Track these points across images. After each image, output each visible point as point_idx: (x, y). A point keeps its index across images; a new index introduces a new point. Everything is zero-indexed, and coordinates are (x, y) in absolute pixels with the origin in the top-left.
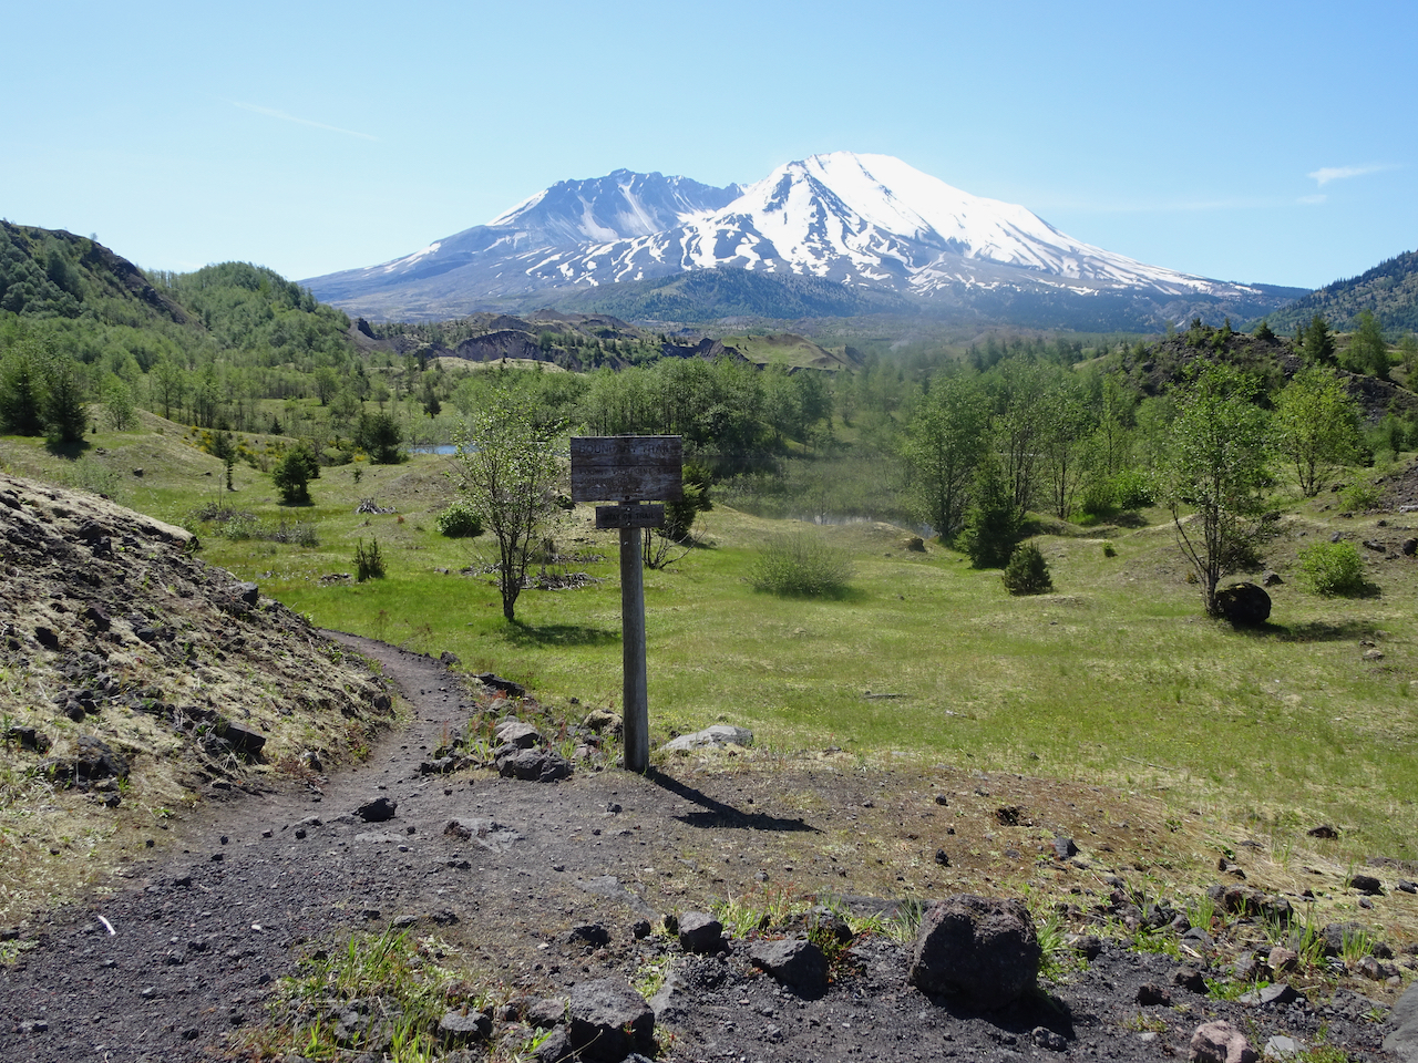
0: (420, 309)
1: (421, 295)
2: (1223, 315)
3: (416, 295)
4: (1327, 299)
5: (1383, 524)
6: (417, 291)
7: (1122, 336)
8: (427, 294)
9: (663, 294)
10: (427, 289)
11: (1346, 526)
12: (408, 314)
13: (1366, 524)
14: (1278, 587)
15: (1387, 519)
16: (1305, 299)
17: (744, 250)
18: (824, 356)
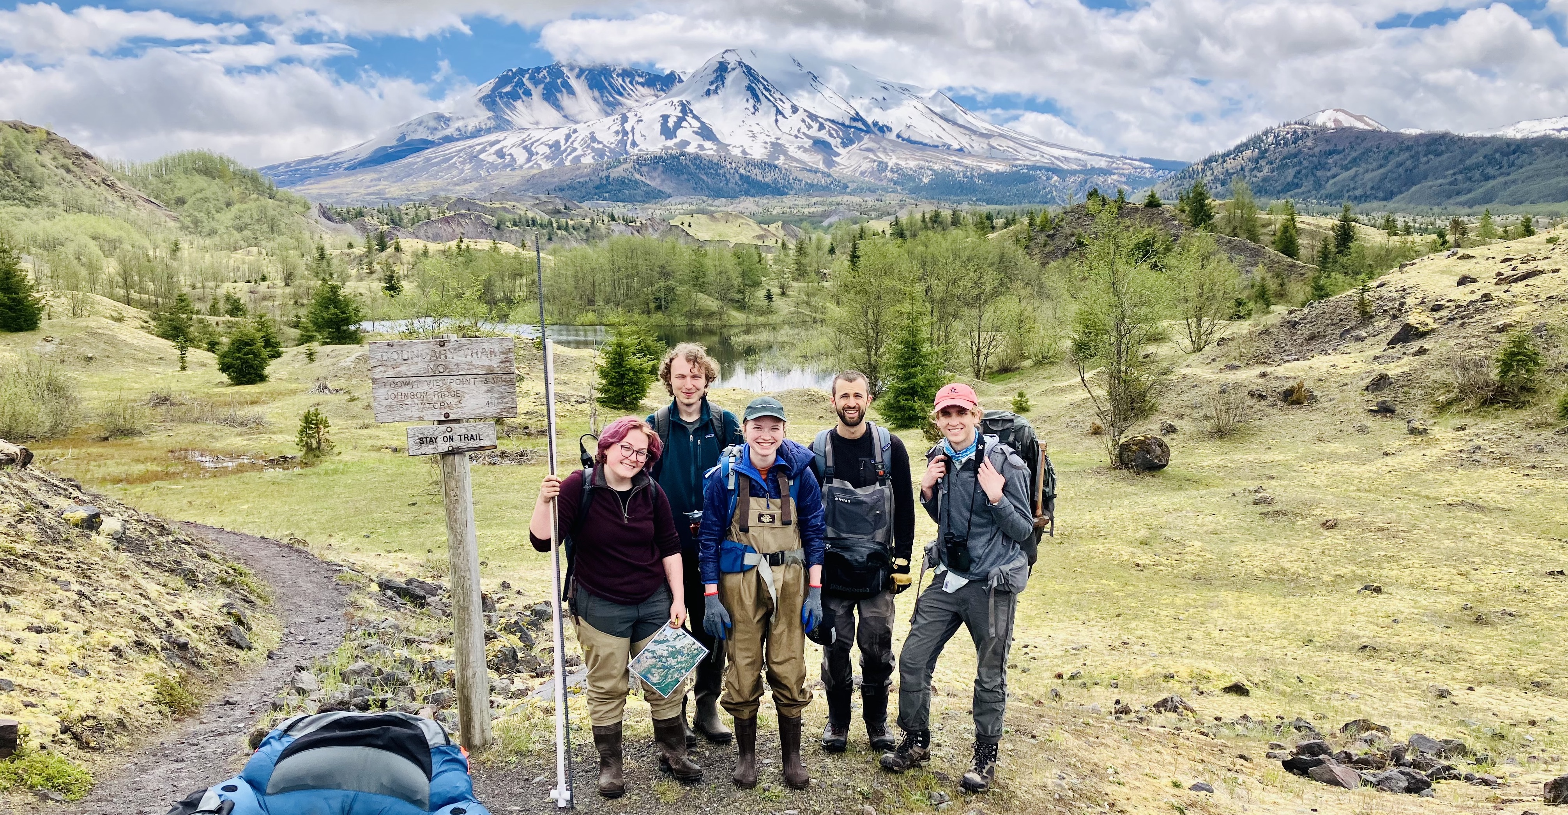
0: (379, 193)
1: (379, 180)
2: (1115, 186)
3: (375, 180)
4: (1203, 171)
5: (1263, 375)
6: (376, 176)
7: (1026, 206)
8: (385, 178)
9: (612, 176)
10: (385, 174)
11: (1232, 377)
12: (368, 198)
13: (1248, 375)
14: (1173, 436)
15: (1269, 369)
16: (1184, 172)
17: (683, 134)
18: (762, 232)
